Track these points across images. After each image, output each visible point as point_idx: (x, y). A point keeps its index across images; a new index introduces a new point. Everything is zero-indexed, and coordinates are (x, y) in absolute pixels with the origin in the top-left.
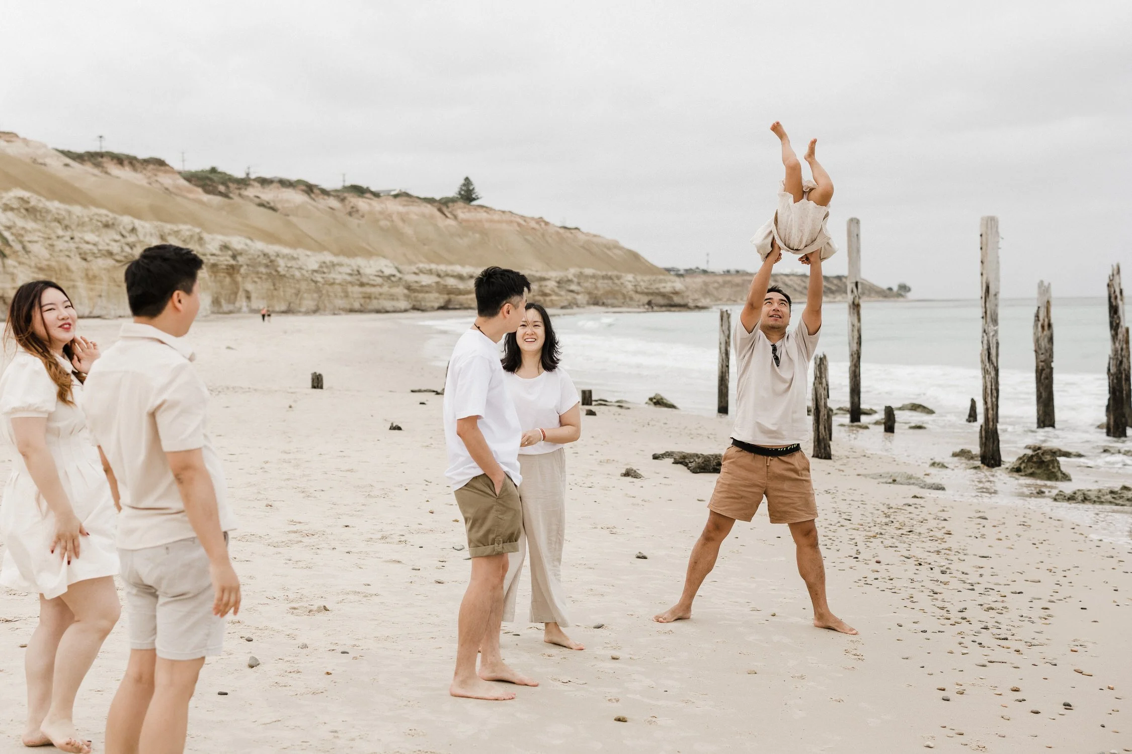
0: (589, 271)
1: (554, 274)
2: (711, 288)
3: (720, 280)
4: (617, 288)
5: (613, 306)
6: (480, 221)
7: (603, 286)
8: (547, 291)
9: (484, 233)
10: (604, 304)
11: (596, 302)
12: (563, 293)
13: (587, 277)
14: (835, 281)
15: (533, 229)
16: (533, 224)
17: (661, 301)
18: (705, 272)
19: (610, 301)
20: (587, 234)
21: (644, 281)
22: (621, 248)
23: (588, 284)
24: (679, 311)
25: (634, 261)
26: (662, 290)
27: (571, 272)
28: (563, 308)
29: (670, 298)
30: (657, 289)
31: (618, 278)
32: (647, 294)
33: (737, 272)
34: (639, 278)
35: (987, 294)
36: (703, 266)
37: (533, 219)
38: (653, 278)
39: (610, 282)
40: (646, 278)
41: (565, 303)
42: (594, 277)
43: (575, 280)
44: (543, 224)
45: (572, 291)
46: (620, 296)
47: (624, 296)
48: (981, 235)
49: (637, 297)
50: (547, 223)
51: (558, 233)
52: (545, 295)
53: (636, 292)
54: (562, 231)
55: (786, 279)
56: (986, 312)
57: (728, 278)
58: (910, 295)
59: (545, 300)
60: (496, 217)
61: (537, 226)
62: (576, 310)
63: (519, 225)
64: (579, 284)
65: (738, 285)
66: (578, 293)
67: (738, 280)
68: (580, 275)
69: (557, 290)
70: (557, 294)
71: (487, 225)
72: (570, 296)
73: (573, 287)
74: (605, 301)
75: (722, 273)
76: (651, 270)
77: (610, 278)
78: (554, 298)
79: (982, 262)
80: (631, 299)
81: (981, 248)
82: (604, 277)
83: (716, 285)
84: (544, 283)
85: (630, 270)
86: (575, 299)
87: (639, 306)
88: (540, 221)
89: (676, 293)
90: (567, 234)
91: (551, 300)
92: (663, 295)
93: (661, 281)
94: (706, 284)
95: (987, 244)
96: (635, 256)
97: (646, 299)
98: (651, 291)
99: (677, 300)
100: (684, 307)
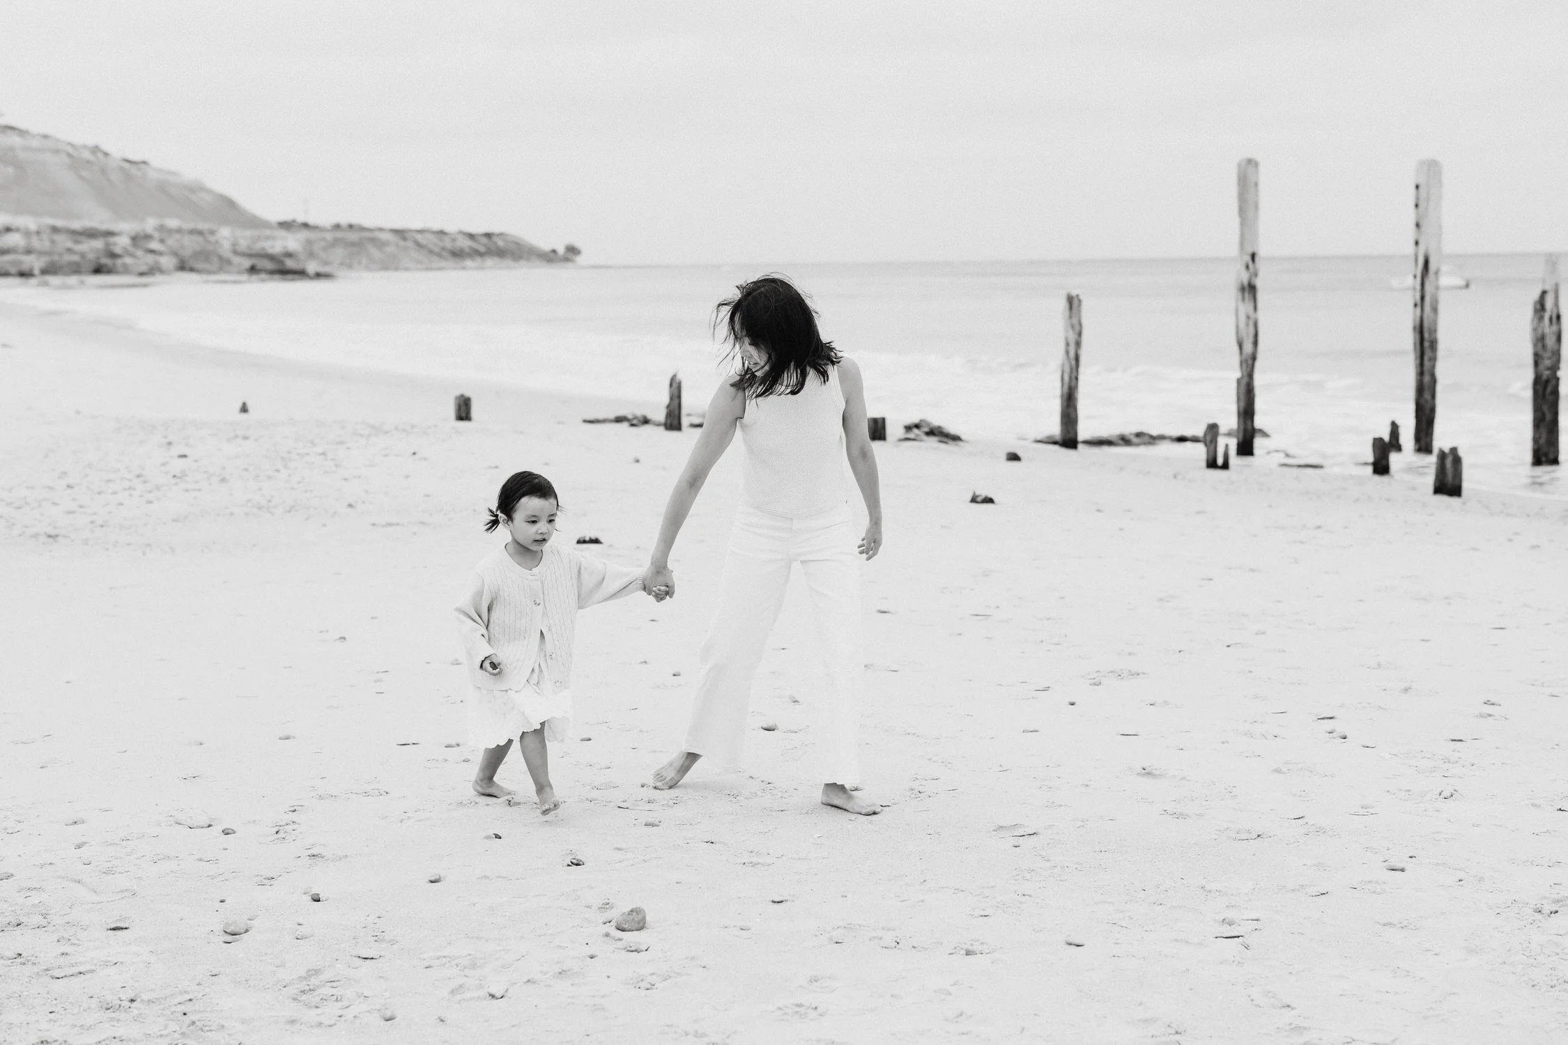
0: (173, 223)
1: (127, 227)
2: (316, 248)
3: (329, 236)
4: (211, 248)
5: (209, 272)
6: (12, 149)
7: (190, 244)
8: (118, 250)
9: (19, 165)
10: (192, 270)
11: (183, 267)
12: (139, 253)
13: (170, 231)
14: (484, 240)
15: (88, 162)
16: (87, 155)
17: (269, 265)
18: (306, 225)
19: (200, 266)
20: (160, 170)
21: (245, 238)
22: (210, 191)
23: (171, 242)
24: (292, 280)
25: (228, 209)
26: (270, 251)
27: (150, 225)
28: (142, 274)
29: (281, 262)
30: (263, 249)
31: (212, 232)
32: (250, 256)
33: (351, 226)
34: (238, 233)
35: (1425, 272)
36: (301, 219)
37: (85, 147)
38: (256, 233)
39: (200, 239)
40: (248, 233)
41: (144, 268)
42: (179, 231)
43: (156, 235)
44: (100, 155)
45: (152, 251)
46: (215, 259)
47: (221, 258)
48: (1417, 187)
49: (237, 260)
50: (106, 154)
51: (122, 169)
52: (113, 256)
53: (235, 253)
54: (126, 165)
55: (419, 237)
56: (1422, 298)
57: (339, 235)
58: (580, 260)
59: (114, 264)
60: (35, 143)
61: (91, 157)
62: (158, 278)
63: (69, 155)
64: (162, 241)
65: (353, 244)
66: (161, 254)
67: (353, 236)
68: (161, 228)
69: (131, 249)
70: (132, 255)
71: (22, 155)
72: (150, 259)
73: (154, 245)
74: (193, 266)
75: (329, 228)
76: (255, 223)
77: (200, 233)
78: (128, 260)
79: (1418, 225)
80: (229, 262)
81: (1417, 206)
82: (193, 232)
83: (323, 244)
84: (112, 240)
85: (225, 221)
86: (157, 262)
87: (239, 273)
88: (96, 149)
89: (289, 255)
90: (134, 170)
91: (125, 265)
92: (272, 258)
93: (268, 238)
94: (309, 242)
95: (1428, 200)
96: (230, 203)
97: (247, 263)
98: (254, 252)
99: (290, 264)
100: (300, 274)
